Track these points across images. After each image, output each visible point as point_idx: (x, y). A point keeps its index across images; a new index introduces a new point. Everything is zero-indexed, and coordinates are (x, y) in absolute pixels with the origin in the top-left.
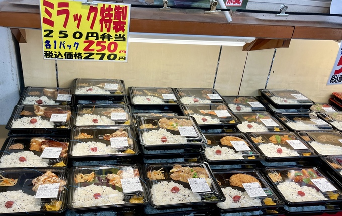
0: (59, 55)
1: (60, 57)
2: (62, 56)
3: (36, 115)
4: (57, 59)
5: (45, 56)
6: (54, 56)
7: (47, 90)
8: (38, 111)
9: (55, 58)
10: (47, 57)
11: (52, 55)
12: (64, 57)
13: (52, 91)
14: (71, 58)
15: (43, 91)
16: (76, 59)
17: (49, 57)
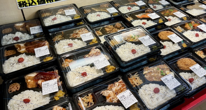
0: (32, 3)
1: (34, 4)
2: (35, 3)
3: (20, 53)
4: (31, 6)
5: (19, 6)
6: (28, 5)
7: (17, 25)
8: (20, 49)
9: (29, 6)
10: (21, 7)
11: (26, 3)
12: (37, 3)
13: (21, 24)
14: (44, 3)
15: (14, 26)
16: (48, 2)
17: (23, 7)
